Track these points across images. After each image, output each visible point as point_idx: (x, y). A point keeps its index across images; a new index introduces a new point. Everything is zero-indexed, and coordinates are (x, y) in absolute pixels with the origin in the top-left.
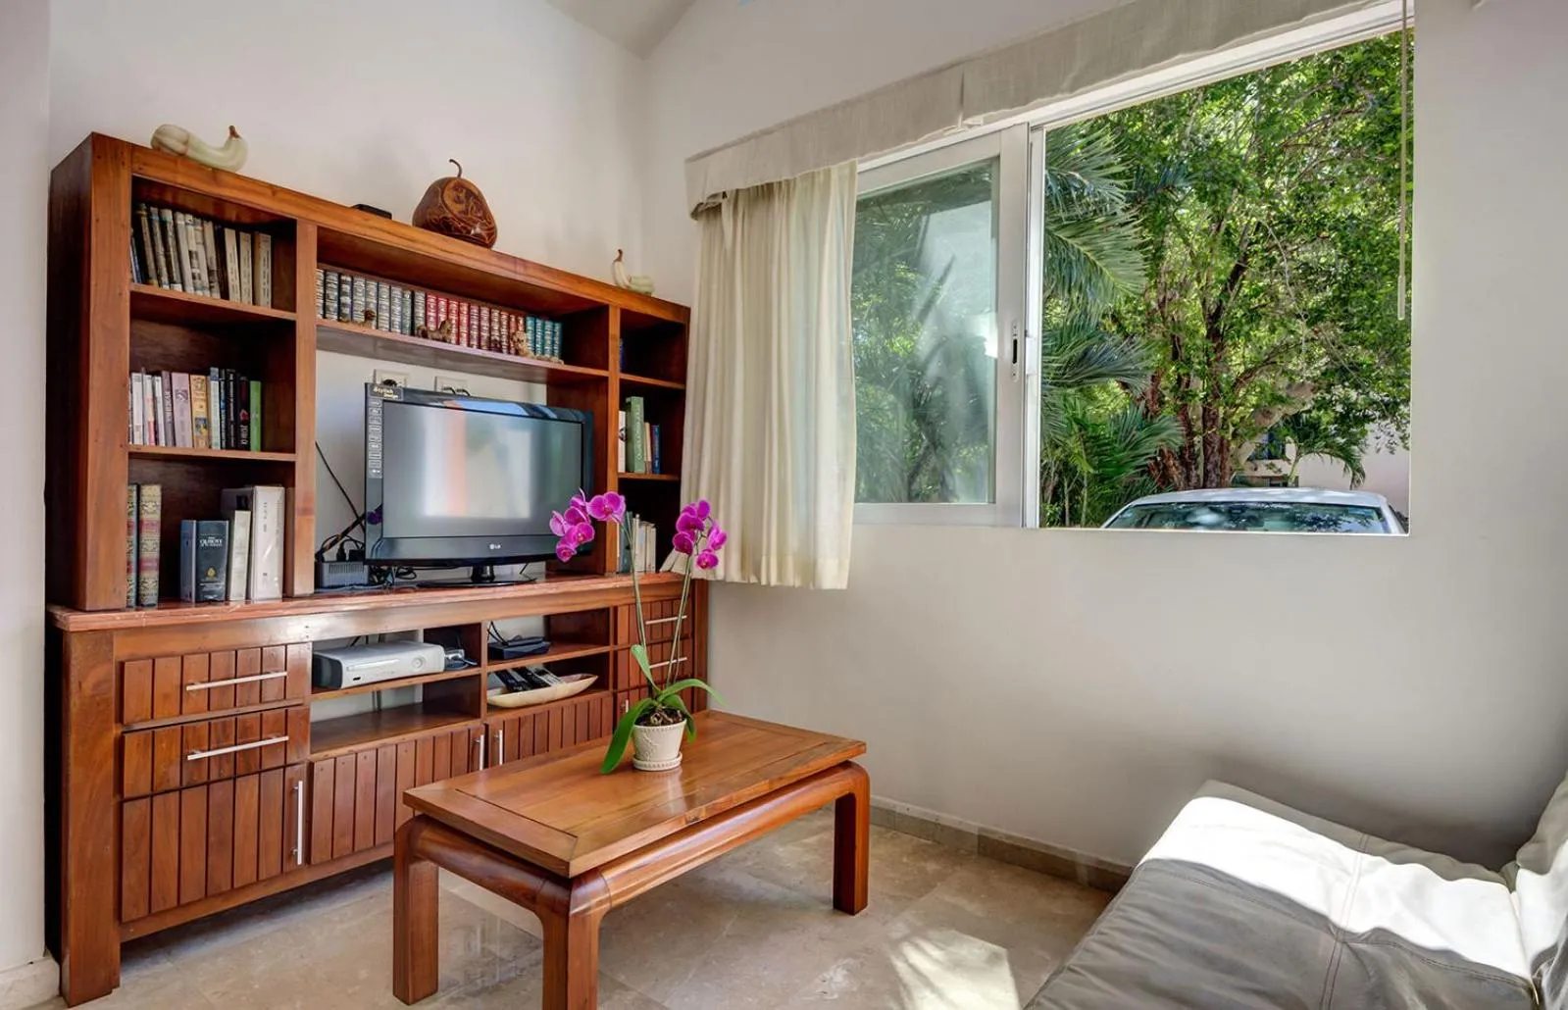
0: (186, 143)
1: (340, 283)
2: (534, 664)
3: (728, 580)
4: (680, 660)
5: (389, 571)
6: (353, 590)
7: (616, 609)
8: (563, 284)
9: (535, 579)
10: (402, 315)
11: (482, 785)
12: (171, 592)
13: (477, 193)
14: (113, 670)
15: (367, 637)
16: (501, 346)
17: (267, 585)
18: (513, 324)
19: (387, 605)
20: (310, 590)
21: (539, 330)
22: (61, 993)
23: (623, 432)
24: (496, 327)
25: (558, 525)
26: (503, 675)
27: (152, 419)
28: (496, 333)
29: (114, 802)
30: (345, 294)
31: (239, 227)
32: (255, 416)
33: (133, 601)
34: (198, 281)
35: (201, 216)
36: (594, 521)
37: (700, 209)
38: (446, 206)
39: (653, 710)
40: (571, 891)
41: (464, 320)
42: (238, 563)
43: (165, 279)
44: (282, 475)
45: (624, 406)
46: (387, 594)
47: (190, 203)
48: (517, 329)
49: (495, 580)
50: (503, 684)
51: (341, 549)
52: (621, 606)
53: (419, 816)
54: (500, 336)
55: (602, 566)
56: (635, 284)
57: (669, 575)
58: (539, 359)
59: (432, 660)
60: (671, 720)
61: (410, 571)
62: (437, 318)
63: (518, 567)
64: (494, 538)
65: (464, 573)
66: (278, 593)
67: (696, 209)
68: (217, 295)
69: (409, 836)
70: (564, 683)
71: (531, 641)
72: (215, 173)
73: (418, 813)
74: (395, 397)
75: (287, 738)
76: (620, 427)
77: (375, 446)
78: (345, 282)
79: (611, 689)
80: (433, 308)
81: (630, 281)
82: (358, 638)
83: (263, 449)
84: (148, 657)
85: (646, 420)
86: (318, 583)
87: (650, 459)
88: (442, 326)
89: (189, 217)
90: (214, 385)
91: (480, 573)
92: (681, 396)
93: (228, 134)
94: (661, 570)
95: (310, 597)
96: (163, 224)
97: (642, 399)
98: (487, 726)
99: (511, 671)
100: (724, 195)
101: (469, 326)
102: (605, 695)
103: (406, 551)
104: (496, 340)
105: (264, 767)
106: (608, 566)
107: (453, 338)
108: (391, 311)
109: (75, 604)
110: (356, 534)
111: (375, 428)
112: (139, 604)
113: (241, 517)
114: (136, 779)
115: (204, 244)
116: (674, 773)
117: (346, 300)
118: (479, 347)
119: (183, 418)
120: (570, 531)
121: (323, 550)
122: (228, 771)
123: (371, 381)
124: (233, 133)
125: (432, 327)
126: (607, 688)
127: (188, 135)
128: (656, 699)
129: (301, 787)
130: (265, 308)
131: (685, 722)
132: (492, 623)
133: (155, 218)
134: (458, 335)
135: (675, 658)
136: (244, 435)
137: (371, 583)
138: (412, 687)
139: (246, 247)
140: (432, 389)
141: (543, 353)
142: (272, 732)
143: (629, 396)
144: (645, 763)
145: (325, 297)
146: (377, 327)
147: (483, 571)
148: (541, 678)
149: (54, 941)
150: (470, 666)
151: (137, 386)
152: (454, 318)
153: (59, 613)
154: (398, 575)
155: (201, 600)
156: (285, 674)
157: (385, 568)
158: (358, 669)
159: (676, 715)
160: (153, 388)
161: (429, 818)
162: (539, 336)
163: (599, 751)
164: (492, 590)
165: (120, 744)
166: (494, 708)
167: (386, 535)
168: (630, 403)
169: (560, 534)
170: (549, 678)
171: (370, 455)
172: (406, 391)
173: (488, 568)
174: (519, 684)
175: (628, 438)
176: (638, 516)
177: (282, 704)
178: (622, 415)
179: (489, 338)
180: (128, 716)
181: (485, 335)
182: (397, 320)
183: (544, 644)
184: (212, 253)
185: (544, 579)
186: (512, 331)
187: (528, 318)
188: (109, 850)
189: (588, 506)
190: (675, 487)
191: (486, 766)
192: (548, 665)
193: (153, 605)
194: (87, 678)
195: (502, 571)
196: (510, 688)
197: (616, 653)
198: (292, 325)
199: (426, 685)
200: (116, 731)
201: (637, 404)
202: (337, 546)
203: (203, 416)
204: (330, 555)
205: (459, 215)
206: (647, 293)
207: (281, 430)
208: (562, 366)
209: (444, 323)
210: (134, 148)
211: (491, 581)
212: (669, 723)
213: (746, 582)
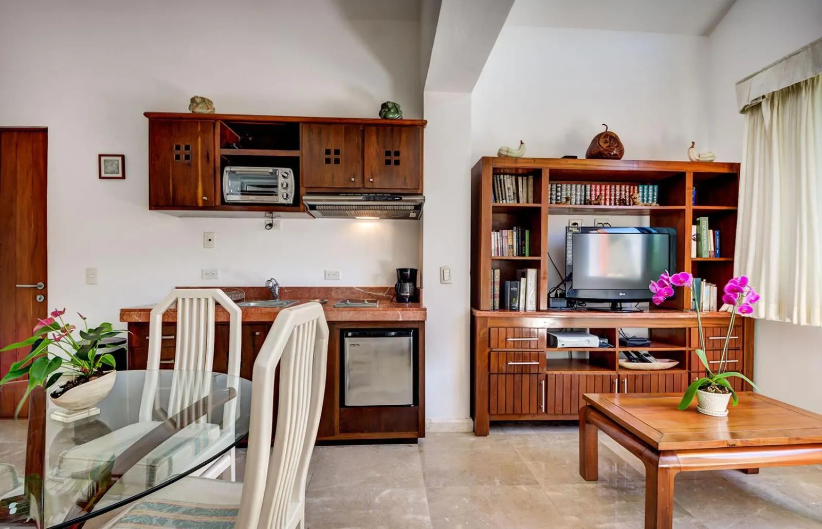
0: (507, 151)
1: (557, 187)
2: (643, 351)
3: (767, 319)
4: (727, 361)
5: (575, 303)
6: (560, 310)
7: (690, 329)
8: (659, 167)
9: (643, 311)
10: (581, 195)
11: (616, 399)
12: (503, 307)
13: (614, 136)
14: (488, 329)
15: (566, 329)
16: (626, 201)
17: (531, 306)
18: (632, 190)
19: (574, 316)
20: (546, 308)
21: (646, 191)
22: (474, 431)
23: (695, 236)
24: (623, 193)
25: (654, 287)
26: (627, 353)
27: (497, 247)
28: (623, 196)
29: (488, 373)
30: (559, 192)
31: (522, 175)
32: (527, 243)
33: (492, 308)
34: (510, 198)
35: (511, 174)
36: (674, 286)
37: (746, 109)
38: (600, 146)
39: (710, 384)
40: (659, 456)
41: (608, 192)
42: (522, 297)
43: (501, 199)
44: (536, 265)
45: (695, 222)
46: (574, 312)
47: (508, 171)
48: (634, 192)
49: (623, 309)
50: (626, 357)
51: (556, 293)
52: (693, 327)
53: (589, 406)
54: (625, 197)
55: (682, 306)
56: (702, 158)
57: (726, 313)
58: (645, 205)
59: (594, 342)
60: (721, 391)
61: (583, 303)
62: (596, 194)
63: (634, 304)
64: (622, 291)
65: (607, 305)
66: (535, 309)
67: (744, 108)
68: (516, 202)
69: (585, 413)
70: (660, 363)
71: (642, 339)
72: (516, 159)
73: (588, 404)
74: (577, 231)
75: (538, 363)
76: (693, 234)
77: (569, 252)
78: (558, 187)
79: (687, 370)
80: (593, 190)
81: (699, 156)
82: (562, 329)
83: (530, 255)
84: (496, 327)
85: (710, 228)
86: (549, 306)
87: (713, 249)
88: (598, 198)
89: (508, 176)
90: (515, 233)
91: (615, 306)
92: (734, 214)
93: (520, 143)
94: (720, 310)
95: (546, 311)
96: (500, 180)
97: (707, 218)
98: (619, 375)
99: (631, 352)
100: (764, 97)
101: (610, 195)
102: (684, 372)
103: (581, 295)
104: (623, 199)
105: (532, 372)
106: (685, 306)
107: (603, 202)
108: (576, 195)
109: (478, 308)
110: (562, 287)
111: (570, 244)
112: (494, 309)
113: (523, 280)
114: (494, 368)
115: (512, 184)
116: (723, 419)
117: (559, 194)
118: (615, 204)
119: (506, 246)
120: (660, 291)
121: (550, 293)
122: (520, 371)
123: (568, 226)
124: (522, 143)
125: (593, 198)
126: (685, 369)
127: (508, 149)
128: (711, 379)
129: (543, 382)
130: (531, 205)
131: (731, 394)
132: (621, 329)
133: (498, 179)
134: (605, 200)
135: (724, 360)
136: (524, 250)
137: (568, 307)
138: (585, 352)
139: (525, 182)
140: (593, 226)
141: (648, 201)
142: (533, 360)
143: (699, 217)
144: (703, 410)
145: (551, 194)
146: (571, 204)
147: (617, 305)
148: (646, 358)
149: (473, 414)
150: (610, 347)
151: (493, 236)
152: (603, 192)
153: (474, 310)
154: (579, 304)
155: (511, 310)
156: (538, 339)
157: (573, 301)
158: (564, 341)
159: (725, 390)
160: (497, 236)
161: (593, 407)
162: (645, 193)
163: (678, 399)
164: (621, 314)
165: (489, 354)
166: (622, 368)
167: (574, 288)
168: (699, 221)
169: (655, 292)
170: (651, 358)
171: (568, 255)
172: (582, 228)
173: (619, 304)
174: (635, 359)
175: (698, 239)
176: (704, 280)
177: (536, 350)
178: (694, 228)
179: (620, 198)
180: (492, 345)
181: (618, 197)
182: (579, 198)
183: (648, 341)
184: (514, 187)
185: (648, 311)
186: (631, 194)
187: (640, 186)
188: (487, 388)
189: (670, 279)
190: (730, 265)
191: (619, 392)
192: (650, 352)
193: (497, 310)
194: (481, 333)
195: (625, 305)
196: (630, 360)
197: (690, 352)
198: (540, 208)
199: (591, 353)
200: (488, 350)
201: (704, 221)
202: (555, 291)
203: (511, 244)
204: (553, 295)
205: (606, 148)
206: (711, 161)
207: (536, 249)
208: (659, 207)
209: (599, 196)
210: (493, 158)
211: (620, 310)
212: (719, 393)
213: (783, 321)
